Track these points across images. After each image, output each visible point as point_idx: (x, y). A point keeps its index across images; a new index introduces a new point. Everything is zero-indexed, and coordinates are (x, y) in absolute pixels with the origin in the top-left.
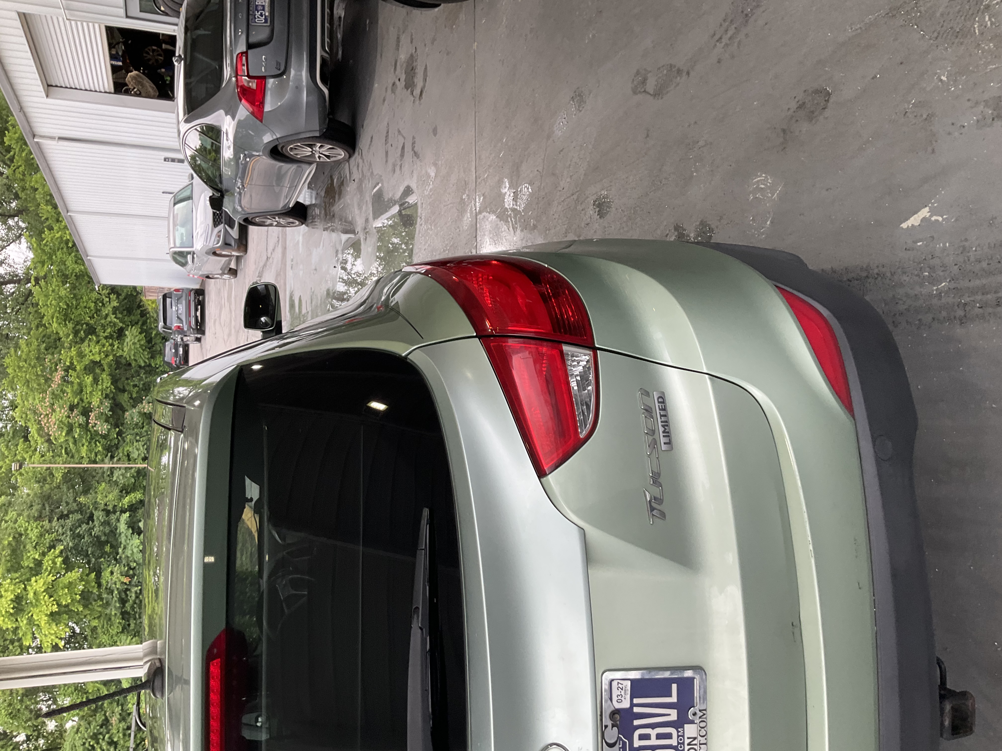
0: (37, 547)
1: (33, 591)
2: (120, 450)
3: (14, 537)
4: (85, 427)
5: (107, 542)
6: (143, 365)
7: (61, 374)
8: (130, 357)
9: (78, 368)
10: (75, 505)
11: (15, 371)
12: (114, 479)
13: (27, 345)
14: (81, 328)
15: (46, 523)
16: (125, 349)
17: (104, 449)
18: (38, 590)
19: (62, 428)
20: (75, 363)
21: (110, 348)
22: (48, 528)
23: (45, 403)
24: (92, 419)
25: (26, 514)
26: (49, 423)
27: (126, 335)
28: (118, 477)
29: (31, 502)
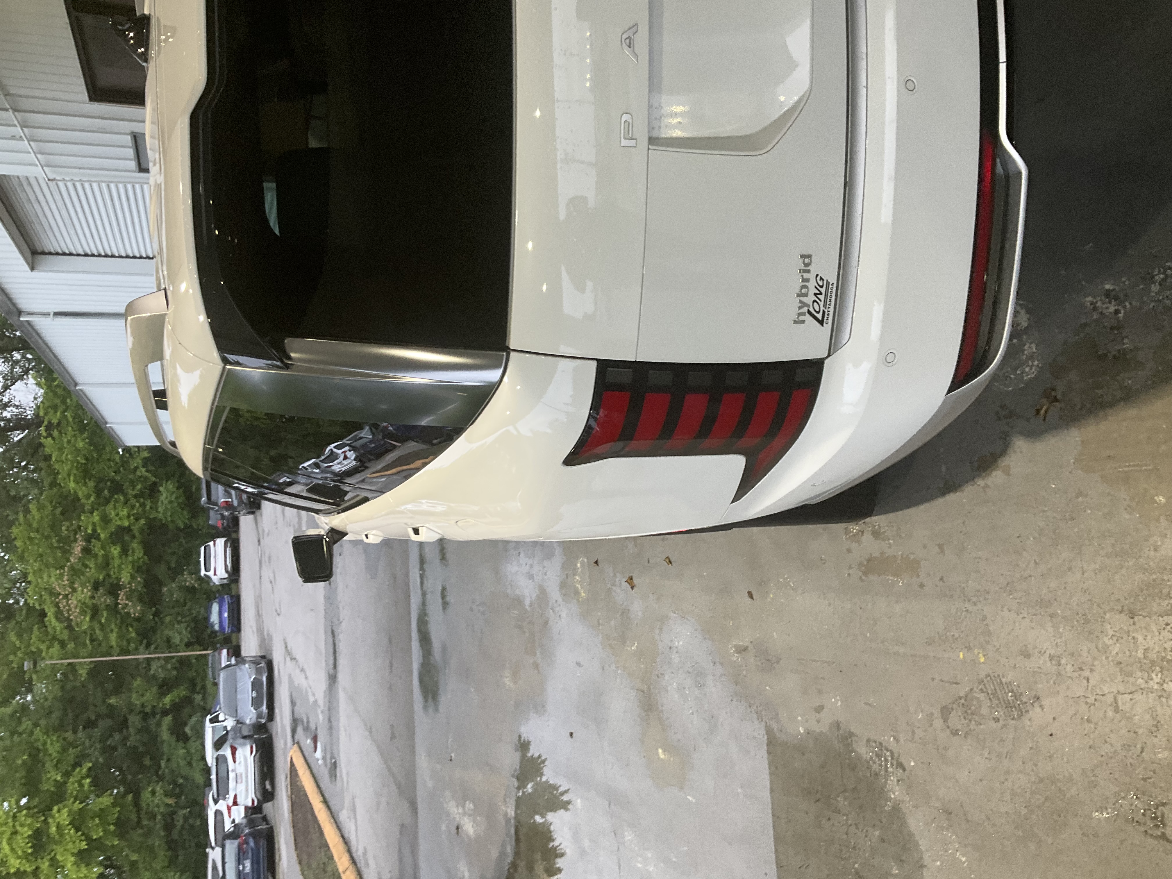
0: (59, 765)
1: (55, 824)
2: (158, 636)
3: (30, 755)
4: (114, 609)
5: (146, 753)
6: (182, 526)
7: (81, 545)
8: (166, 518)
9: (102, 536)
10: (104, 708)
11: (25, 543)
12: (152, 672)
13: (39, 510)
14: (104, 486)
15: (69, 735)
16: (160, 509)
17: (138, 634)
18: (61, 823)
19: (86, 612)
20: (99, 531)
21: (140, 510)
22: (72, 740)
23: (63, 581)
24: (122, 600)
25: (43, 723)
26: (69, 606)
27: (160, 492)
28: (156, 670)
29: (50, 707)
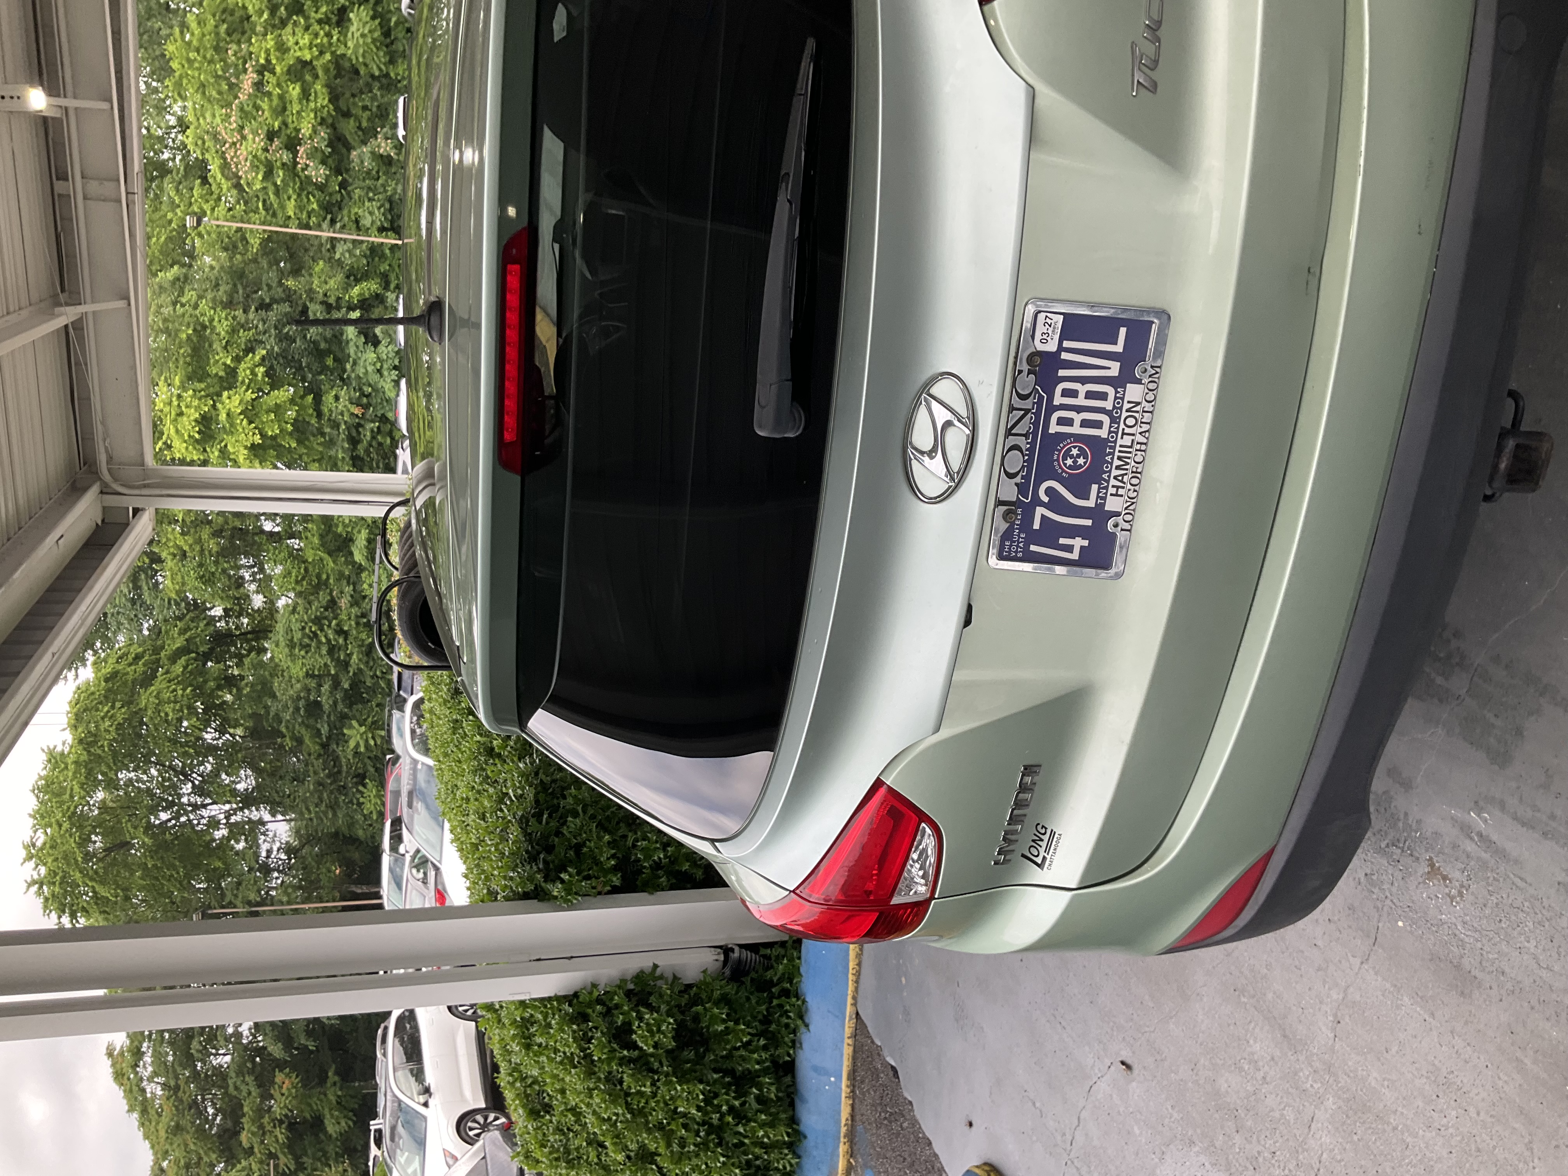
0: (228, 347)
1: (225, 411)
2: (345, 212)
3: (195, 330)
4: (292, 169)
5: (329, 352)
6: (377, 73)
7: (253, 78)
8: (357, 58)
9: (278, 69)
10: (280, 290)
11: (183, 66)
12: (337, 256)
13: (199, 23)
15: (239, 313)
16: (350, 44)
17: (320, 207)
18: (232, 410)
19: (257, 167)
20: (274, 62)
21: (325, 40)
22: (243, 321)
23: (230, 124)
24: (302, 157)
25: (209, 296)
26: (238, 157)
27: (350, 20)
28: (342, 254)
29: (217, 279)
